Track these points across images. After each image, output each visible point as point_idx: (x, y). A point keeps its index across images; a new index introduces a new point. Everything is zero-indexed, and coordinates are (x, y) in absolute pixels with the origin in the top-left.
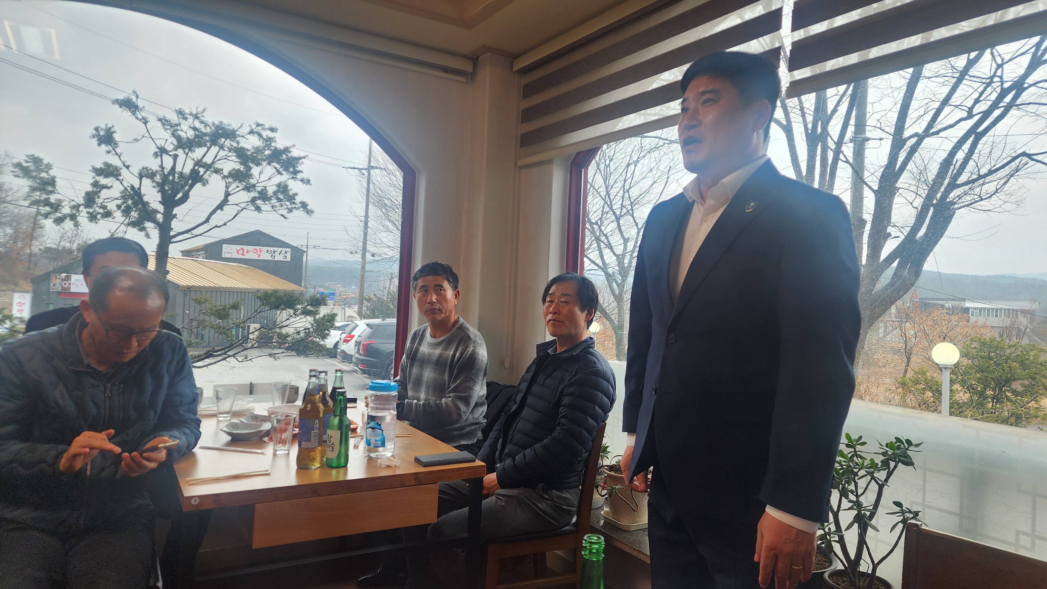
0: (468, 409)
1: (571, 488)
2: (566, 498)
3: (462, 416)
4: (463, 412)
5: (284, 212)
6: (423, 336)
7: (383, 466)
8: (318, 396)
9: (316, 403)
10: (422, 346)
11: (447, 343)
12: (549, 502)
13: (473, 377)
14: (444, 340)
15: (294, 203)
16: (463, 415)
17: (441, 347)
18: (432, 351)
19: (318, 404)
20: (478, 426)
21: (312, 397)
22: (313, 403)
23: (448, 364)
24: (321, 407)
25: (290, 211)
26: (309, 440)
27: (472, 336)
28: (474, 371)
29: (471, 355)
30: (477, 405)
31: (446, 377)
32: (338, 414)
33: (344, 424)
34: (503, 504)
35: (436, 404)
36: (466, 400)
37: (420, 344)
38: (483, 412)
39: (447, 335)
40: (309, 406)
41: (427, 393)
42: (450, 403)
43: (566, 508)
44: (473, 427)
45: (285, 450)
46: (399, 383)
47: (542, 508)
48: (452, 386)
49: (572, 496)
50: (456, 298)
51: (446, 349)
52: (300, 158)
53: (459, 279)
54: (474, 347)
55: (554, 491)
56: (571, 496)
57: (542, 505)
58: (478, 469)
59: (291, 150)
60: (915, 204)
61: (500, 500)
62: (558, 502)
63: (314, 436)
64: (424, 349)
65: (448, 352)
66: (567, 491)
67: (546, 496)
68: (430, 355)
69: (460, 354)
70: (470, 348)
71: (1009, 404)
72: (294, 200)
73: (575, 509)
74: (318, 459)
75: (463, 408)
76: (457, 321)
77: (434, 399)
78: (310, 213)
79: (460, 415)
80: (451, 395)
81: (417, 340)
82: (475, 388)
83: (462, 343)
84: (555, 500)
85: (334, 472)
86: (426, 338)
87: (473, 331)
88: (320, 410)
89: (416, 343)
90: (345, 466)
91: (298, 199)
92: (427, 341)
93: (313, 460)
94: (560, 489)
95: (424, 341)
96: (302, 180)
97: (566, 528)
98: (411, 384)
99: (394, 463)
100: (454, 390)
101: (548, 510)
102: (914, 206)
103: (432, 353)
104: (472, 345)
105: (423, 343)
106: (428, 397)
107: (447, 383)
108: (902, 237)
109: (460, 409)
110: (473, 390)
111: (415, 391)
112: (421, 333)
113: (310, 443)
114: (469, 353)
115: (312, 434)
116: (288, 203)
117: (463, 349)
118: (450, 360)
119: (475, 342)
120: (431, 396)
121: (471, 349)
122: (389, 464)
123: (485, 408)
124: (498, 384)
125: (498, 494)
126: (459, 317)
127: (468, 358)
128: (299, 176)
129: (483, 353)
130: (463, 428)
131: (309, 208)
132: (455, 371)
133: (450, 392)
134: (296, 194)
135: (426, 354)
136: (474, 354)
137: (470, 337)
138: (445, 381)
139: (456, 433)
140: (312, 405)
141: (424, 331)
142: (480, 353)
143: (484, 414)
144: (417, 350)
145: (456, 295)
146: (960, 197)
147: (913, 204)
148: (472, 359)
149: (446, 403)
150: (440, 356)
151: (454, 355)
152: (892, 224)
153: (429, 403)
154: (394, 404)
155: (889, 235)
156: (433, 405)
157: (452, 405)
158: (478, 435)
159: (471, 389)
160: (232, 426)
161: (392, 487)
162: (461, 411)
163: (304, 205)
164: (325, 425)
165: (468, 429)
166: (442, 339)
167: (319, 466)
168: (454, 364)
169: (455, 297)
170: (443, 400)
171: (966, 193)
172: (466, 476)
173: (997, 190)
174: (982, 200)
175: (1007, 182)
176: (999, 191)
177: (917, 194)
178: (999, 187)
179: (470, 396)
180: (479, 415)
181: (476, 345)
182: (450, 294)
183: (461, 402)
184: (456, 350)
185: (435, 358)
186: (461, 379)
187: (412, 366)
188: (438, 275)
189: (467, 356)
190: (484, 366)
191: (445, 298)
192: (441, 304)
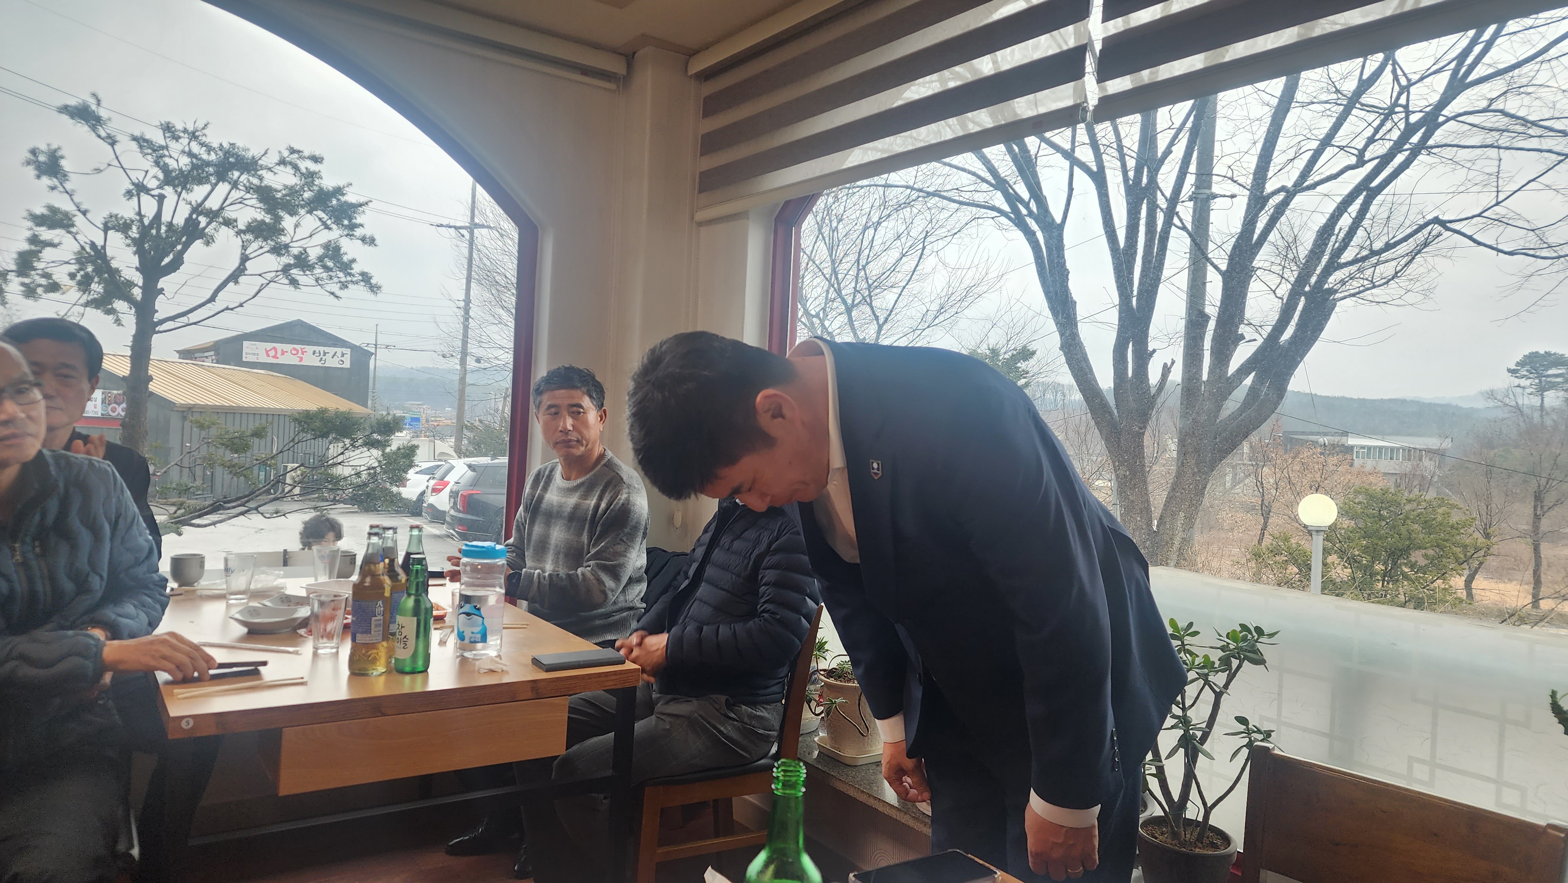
0: (618, 586)
1: (768, 703)
2: (762, 718)
3: (609, 597)
4: (610, 591)
5: (336, 288)
6: (550, 478)
7: (482, 671)
8: (381, 565)
9: (379, 575)
10: (549, 492)
11: (587, 489)
12: (736, 723)
13: (626, 539)
14: (582, 484)
15: (351, 274)
16: (610, 594)
17: (577, 494)
18: (564, 500)
19: (382, 577)
20: (632, 612)
21: (372, 567)
22: (374, 575)
23: (588, 519)
24: (387, 581)
25: (344, 286)
26: (368, 631)
27: (624, 477)
28: (627, 530)
29: (624, 504)
30: (631, 581)
31: (585, 538)
32: (413, 592)
33: (423, 607)
34: (668, 728)
35: (569, 577)
36: (615, 572)
37: (545, 489)
38: (640, 591)
39: (588, 476)
40: (368, 580)
41: (556, 562)
42: (589, 576)
43: (761, 731)
44: (625, 614)
45: (332, 648)
46: (513, 548)
47: (725, 732)
48: (593, 551)
49: (770, 714)
50: (601, 420)
51: (585, 496)
52: (361, 205)
53: (605, 391)
54: (629, 493)
55: (744, 707)
56: (768, 713)
57: (726, 728)
58: (629, 675)
59: (345, 192)
60: (1279, 292)
61: (662, 722)
62: (749, 723)
63: (376, 626)
64: (552, 497)
65: (588, 502)
66: (764, 708)
67: (733, 715)
68: (561, 506)
69: (607, 504)
70: (621, 495)
71: (1406, 583)
72: (351, 269)
73: (775, 733)
74: (383, 660)
75: (609, 583)
76: (602, 456)
77: (565, 568)
78: (375, 289)
79: (605, 595)
80: (592, 562)
81: (542, 484)
82: (628, 555)
83: (610, 488)
84: (746, 720)
85: (407, 679)
86: (555, 480)
87: (626, 470)
88: (386, 586)
89: (540, 488)
90: (425, 671)
91: (357, 269)
92: (556, 485)
93: (374, 661)
94: (753, 704)
95: (552, 484)
96: (363, 239)
97: (762, 761)
98: (531, 549)
99: (500, 666)
100: (595, 557)
101: (734, 735)
102: (1278, 295)
103: (564, 503)
104: (625, 491)
105: (550, 489)
106: (557, 566)
107: (586, 547)
108: (1260, 341)
109: (605, 585)
110: (626, 557)
111: (538, 560)
112: (547, 473)
113: (369, 635)
114: (621, 501)
115: (373, 623)
116: (341, 275)
117: (612, 497)
118: (591, 512)
119: (629, 487)
120: (561, 567)
121: (624, 496)
122: (492, 668)
123: (644, 586)
124: (664, 551)
125: (660, 713)
126: (605, 450)
127: (620, 510)
128: (358, 232)
129: (641, 503)
130: (609, 615)
131: (373, 281)
132: (599, 529)
133: (589, 560)
134: (353, 260)
135: (555, 504)
136: (628, 504)
137: (622, 479)
138: (584, 544)
139: (598, 622)
140: (372, 579)
141: (552, 471)
142: (638, 503)
143: (642, 594)
144: (541, 499)
145: (601, 417)
146: (1343, 282)
147: (1276, 292)
148: (625, 512)
149: (583, 575)
150: (576, 507)
151: (597, 506)
152: (1245, 322)
153: (558, 575)
154: (501, 578)
155: (1242, 337)
156: (564, 579)
157: (593, 579)
159: (622, 556)
160: (249, 611)
161: (498, 701)
162: (607, 588)
163: (366, 278)
164: (393, 608)
165: (617, 617)
166: (579, 481)
167: (384, 671)
168: (596, 520)
169: (599, 419)
170: (580, 571)
171: (1352, 278)
172: (610, 685)
173: (1396, 273)
174: (1374, 287)
175: (1410, 261)
176: (1399, 275)
177: (1283, 278)
178: (1399, 268)
179: (621, 566)
180: (634, 597)
181: (631, 491)
182: (592, 416)
183: (607, 574)
184: (600, 499)
185: (569, 509)
186: (607, 541)
187: (532, 522)
188: (574, 387)
189: (618, 507)
190: (643, 523)
191: (585, 424)
192: (580, 433)
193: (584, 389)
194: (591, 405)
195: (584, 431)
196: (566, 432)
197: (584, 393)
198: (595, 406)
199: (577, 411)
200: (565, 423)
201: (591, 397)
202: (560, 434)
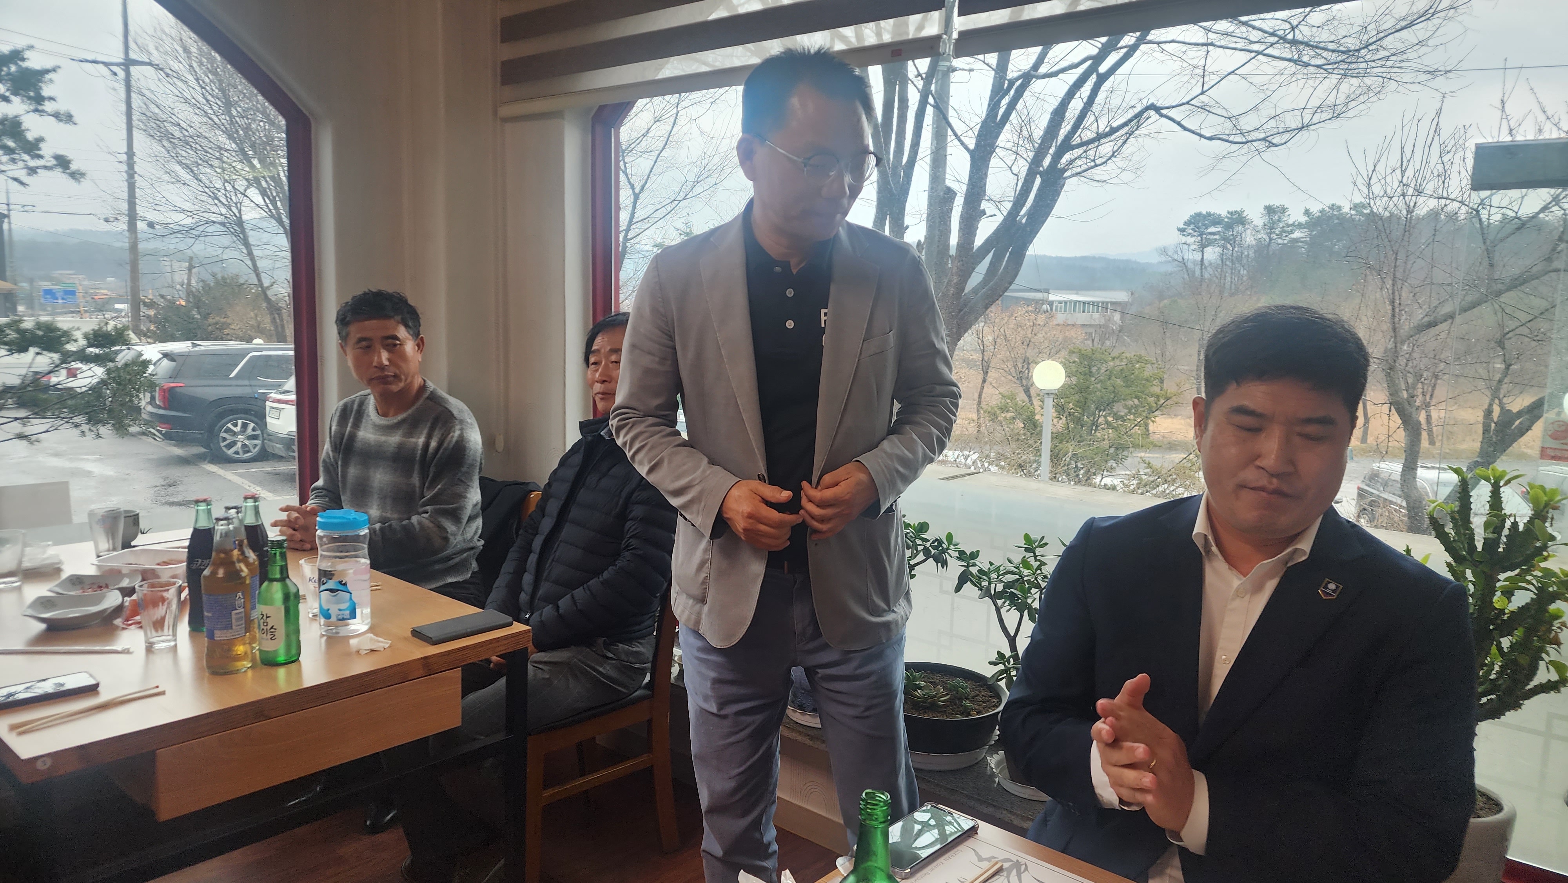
0: (459, 528)
1: (643, 637)
2: (637, 652)
3: (451, 540)
4: (452, 535)
5: (22, 174)
6: (360, 413)
7: (363, 652)
10: (362, 429)
11: (412, 425)
12: (614, 662)
13: (463, 479)
14: (403, 421)
15: (40, 157)
16: (452, 538)
17: (400, 432)
18: (383, 438)
20: (472, 552)
23: (418, 458)
25: (32, 171)
26: (229, 626)
27: (455, 413)
28: (464, 469)
29: (457, 442)
30: (471, 519)
31: (416, 480)
34: (547, 676)
35: (404, 528)
36: (455, 515)
37: (357, 425)
38: (477, 529)
39: (410, 411)
41: (383, 507)
42: (427, 523)
43: (638, 666)
44: (465, 555)
45: (169, 641)
47: (604, 672)
48: (429, 495)
49: (644, 648)
50: (419, 349)
51: (409, 434)
52: (47, 71)
54: (462, 429)
55: (620, 645)
56: (644, 647)
57: (604, 668)
58: (520, 637)
59: (25, 56)
60: (1015, 169)
61: (540, 671)
62: (626, 660)
63: (238, 620)
64: (367, 434)
65: (414, 440)
66: (639, 643)
67: (610, 655)
68: (380, 445)
69: (438, 443)
70: (454, 432)
72: (39, 149)
73: (649, 665)
75: (450, 527)
76: (423, 388)
77: (395, 516)
78: (78, 176)
79: (446, 539)
80: (428, 508)
81: (351, 420)
82: (468, 495)
83: (440, 425)
84: (623, 657)
85: (282, 672)
86: (368, 416)
87: (456, 405)
88: (243, 574)
89: (350, 425)
90: (297, 660)
91: (46, 150)
92: (370, 422)
94: (629, 641)
95: (364, 421)
96: (57, 116)
97: (637, 693)
98: (348, 493)
99: (381, 644)
100: (432, 501)
101: (613, 673)
102: (1014, 172)
103: (384, 442)
104: (458, 427)
105: (363, 424)
106: (384, 514)
107: (417, 489)
108: (999, 219)
109: (445, 530)
110: (466, 497)
112: (355, 407)
113: (230, 631)
114: (455, 439)
115: (234, 616)
116: (26, 157)
117: (443, 435)
118: (419, 452)
119: (462, 422)
120: (390, 512)
121: (457, 433)
122: (373, 647)
123: (479, 522)
125: (536, 662)
126: (425, 381)
127: (453, 448)
128: (48, 106)
129: (475, 438)
130: (449, 558)
131: (73, 167)
132: (432, 470)
133: (425, 505)
134: (41, 140)
135: (373, 443)
136: (462, 441)
137: (452, 415)
138: (415, 486)
139: (437, 567)
141: (362, 404)
142: (472, 439)
143: (480, 532)
144: (352, 437)
145: (418, 345)
146: (1071, 162)
147: (1013, 168)
148: (460, 447)
149: (420, 523)
150: (400, 446)
151: (427, 445)
152: (987, 198)
153: (390, 525)
155: (984, 213)
156: (398, 529)
157: (431, 525)
158: (473, 565)
159: (461, 496)
161: (389, 684)
162: (448, 532)
163: (62, 162)
164: (254, 599)
165: (457, 560)
166: (400, 417)
167: (249, 665)
168: (428, 459)
169: (417, 348)
170: (415, 519)
171: (1079, 157)
172: (502, 650)
173: (1114, 153)
174: (1096, 166)
175: (1125, 142)
176: (1116, 154)
177: (1018, 154)
178: (1115, 148)
179: (461, 508)
180: (472, 534)
181: (464, 427)
182: (410, 347)
183: (448, 519)
184: (429, 437)
185: (391, 449)
186: (443, 482)
187: (346, 464)
188: (387, 317)
189: (451, 446)
190: (479, 459)
191: (403, 356)
192: (398, 367)
193: (398, 318)
194: (407, 335)
195: (403, 365)
196: (382, 367)
197: (398, 323)
198: (412, 335)
199: (392, 343)
200: (380, 357)
201: (406, 326)
202: (375, 370)
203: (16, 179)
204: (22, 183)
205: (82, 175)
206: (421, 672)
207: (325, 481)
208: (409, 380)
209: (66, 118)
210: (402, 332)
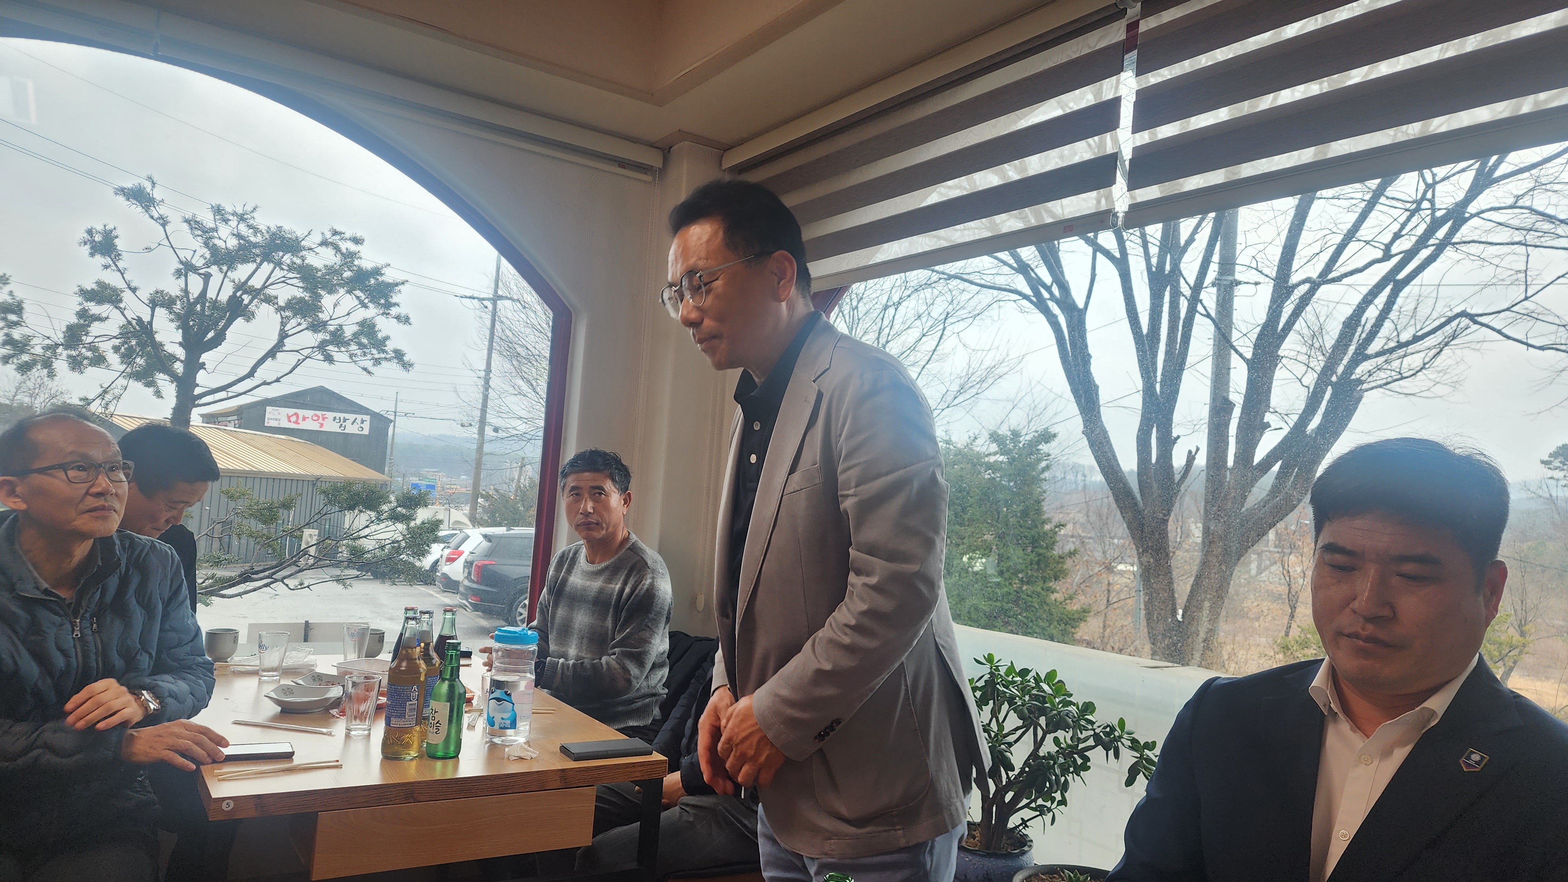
0: (642, 672)
3: (633, 683)
4: (634, 677)
5: (369, 364)
6: (574, 561)
7: (512, 758)
8: (418, 649)
9: (415, 659)
10: (573, 575)
11: (612, 572)
13: (649, 624)
14: (606, 568)
15: (384, 351)
16: (634, 681)
17: (602, 578)
18: (588, 583)
19: (417, 661)
20: (654, 699)
21: (410, 651)
22: (410, 660)
23: (613, 603)
24: (423, 665)
25: (377, 362)
26: (402, 716)
27: (649, 562)
28: (651, 616)
29: (647, 590)
30: (656, 666)
31: (609, 623)
32: (448, 677)
33: (457, 693)
34: (691, 819)
35: (593, 665)
36: (639, 659)
37: (569, 571)
38: (662, 677)
39: (612, 560)
40: (404, 664)
41: (580, 647)
42: (614, 663)
44: (647, 700)
45: (364, 730)
46: (537, 631)
48: (619, 637)
50: (625, 504)
51: (609, 580)
52: (397, 285)
54: (653, 578)
57: (749, 822)
58: (655, 766)
59: (383, 272)
61: (686, 813)
64: (576, 580)
65: (613, 586)
68: (584, 589)
69: (631, 589)
70: (646, 580)
72: (385, 346)
74: (415, 745)
75: (634, 670)
76: (626, 539)
77: (589, 656)
78: (408, 366)
79: (629, 681)
80: (617, 650)
81: (565, 567)
82: (653, 641)
83: (635, 572)
85: (439, 764)
86: (579, 563)
87: (652, 555)
88: (421, 670)
89: (564, 571)
90: (456, 756)
91: (390, 346)
92: (580, 568)
93: (408, 746)
95: (576, 567)
96: (398, 318)
98: (555, 633)
99: (530, 754)
100: (620, 644)
102: (1302, 382)
103: (589, 586)
104: (649, 576)
105: (574, 571)
106: (580, 654)
107: (610, 632)
108: (1286, 430)
109: (629, 672)
110: (650, 643)
111: (561, 644)
112: (571, 555)
114: (646, 587)
116: (374, 351)
117: (636, 582)
118: (615, 597)
119: (653, 571)
120: (585, 652)
121: (649, 581)
122: (522, 755)
123: (665, 671)
124: (687, 635)
125: (684, 804)
126: (629, 533)
127: (643, 596)
128: (394, 311)
129: (665, 588)
130: (631, 701)
131: (406, 358)
132: (623, 614)
133: (614, 647)
134: (387, 338)
135: (579, 587)
136: (653, 589)
137: (647, 564)
138: (608, 629)
139: (620, 708)
140: (408, 663)
141: (576, 553)
142: (662, 588)
143: (664, 680)
144: (565, 581)
145: (625, 501)
148: (650, 596)
149: (607, 663)
150: (601, 591)
151: (622, 590)
153: (582, 663)
155: (1267, 425)
156: (589, 666)
157: (617, 666)
158: (654, 712)
159: (646, 642)
160: (283, 690)
161: (527, 790)
162: (631, 675)
163: (399, 355)
164: (427, 693)
165: (639, 704)
166: (603, 565)
168: (621, 604)
169: (623, 503)
170: (604, 659)
172: (638, 776)
173: (1425, 365)
174: (1402, 378)
175: (1438, 354)
176: (1427, 366)
177: (1308, 365)
178: (1427, 360)
179: (645, 653)
180: (656, 682)
181: (655, 576)
182: (615, 500)
183: (632, 662)
184: (625, 583)
185: (593, 594)
186: (632, 627)
187: (556, 605)
188: (596, 470)
189: (642, 592)
190: (667, 608)
191: (607, 507)
192: (601, 516)
193: (609, 473)
194: (615, 490)
195: (606, 515)
196: (587, 514)
197: (607, 477)
198: (618, 489)
199: (598, 492)
200: (586, 505)
201: (613, 480)
202: (581, 516)
203: (365, 369)
204: (369, 372)
205: (411, 365)
206: (558, 784)
207: (538, 623)
208: (610, 529)
209: (404, 320)
210: (609, 486)
